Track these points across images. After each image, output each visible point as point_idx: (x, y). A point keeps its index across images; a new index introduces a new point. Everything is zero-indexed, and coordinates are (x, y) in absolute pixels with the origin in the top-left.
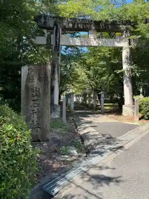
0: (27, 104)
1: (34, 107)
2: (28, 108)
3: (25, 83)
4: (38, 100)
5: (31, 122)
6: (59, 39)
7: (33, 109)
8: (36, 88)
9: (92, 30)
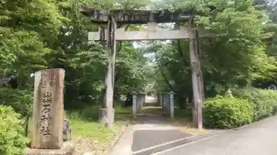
0: (39, 109)
1: (45, 112)
2: (39, 114)
3: (37, 88)
4: (49, 105)
5: (41, 128)
6: (113, 34)
9: (151, 22)
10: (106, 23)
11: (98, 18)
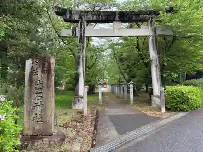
0: (30, 97)
1: (38, 100)
2: (31, 101)
3: (29, 76)
4: (41, 92)
5: (34, 116)
6: (84, 31)
7: (36, 102)
8: (39, 80)
9: (117, 21)
10: (77, 22)
11: (70, 17)
